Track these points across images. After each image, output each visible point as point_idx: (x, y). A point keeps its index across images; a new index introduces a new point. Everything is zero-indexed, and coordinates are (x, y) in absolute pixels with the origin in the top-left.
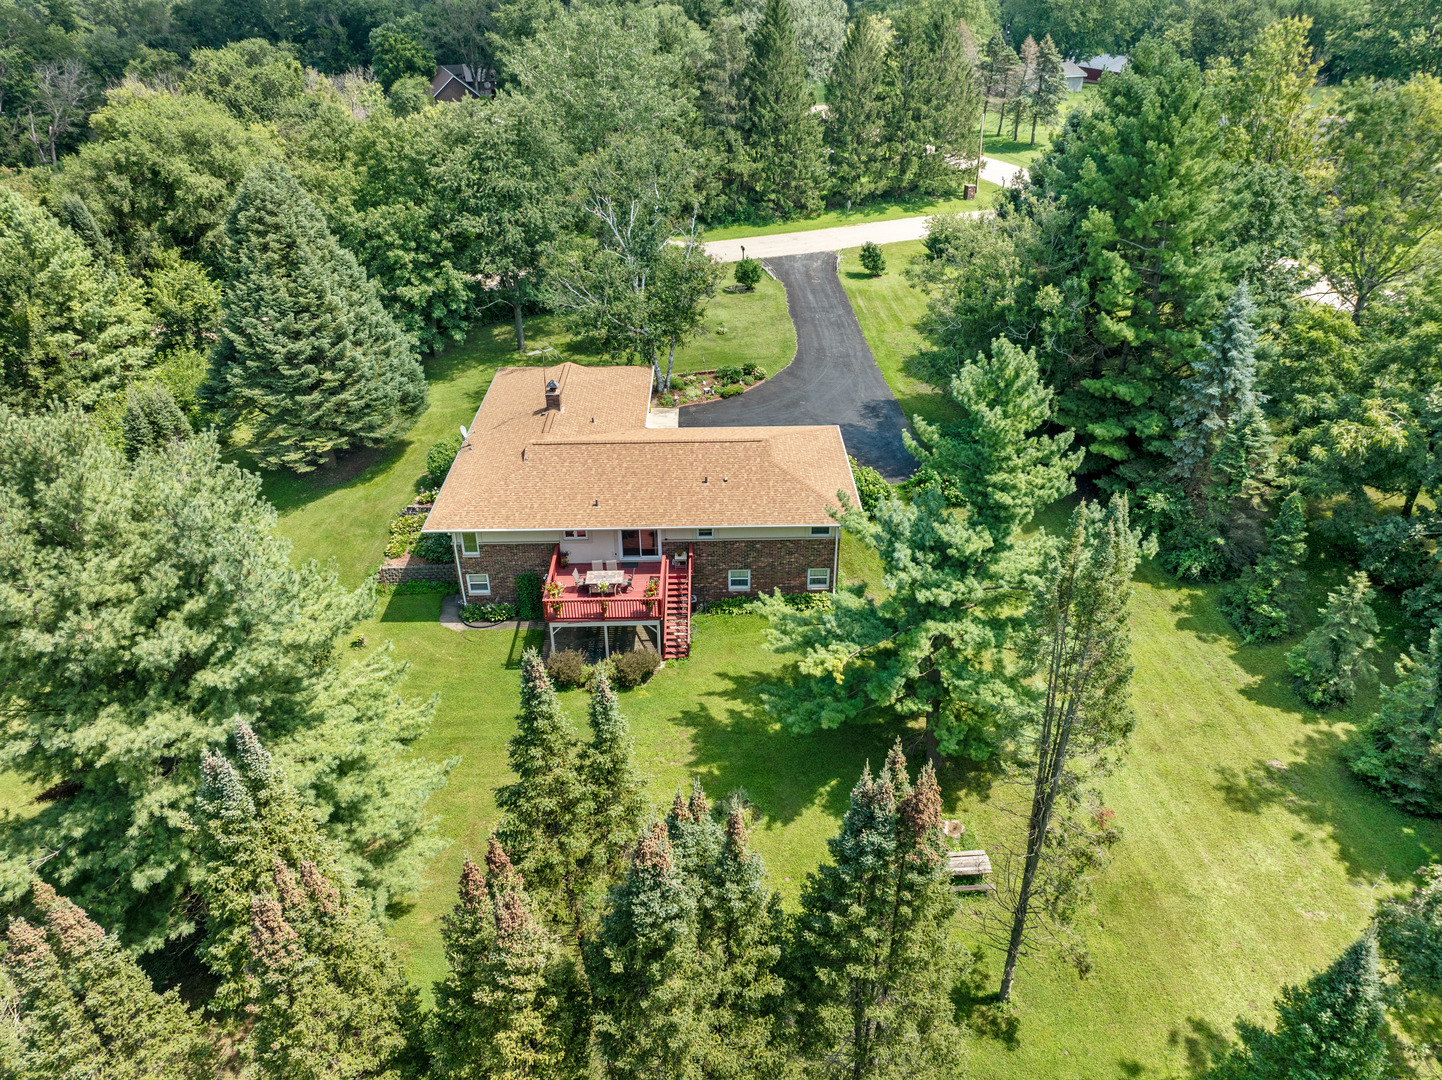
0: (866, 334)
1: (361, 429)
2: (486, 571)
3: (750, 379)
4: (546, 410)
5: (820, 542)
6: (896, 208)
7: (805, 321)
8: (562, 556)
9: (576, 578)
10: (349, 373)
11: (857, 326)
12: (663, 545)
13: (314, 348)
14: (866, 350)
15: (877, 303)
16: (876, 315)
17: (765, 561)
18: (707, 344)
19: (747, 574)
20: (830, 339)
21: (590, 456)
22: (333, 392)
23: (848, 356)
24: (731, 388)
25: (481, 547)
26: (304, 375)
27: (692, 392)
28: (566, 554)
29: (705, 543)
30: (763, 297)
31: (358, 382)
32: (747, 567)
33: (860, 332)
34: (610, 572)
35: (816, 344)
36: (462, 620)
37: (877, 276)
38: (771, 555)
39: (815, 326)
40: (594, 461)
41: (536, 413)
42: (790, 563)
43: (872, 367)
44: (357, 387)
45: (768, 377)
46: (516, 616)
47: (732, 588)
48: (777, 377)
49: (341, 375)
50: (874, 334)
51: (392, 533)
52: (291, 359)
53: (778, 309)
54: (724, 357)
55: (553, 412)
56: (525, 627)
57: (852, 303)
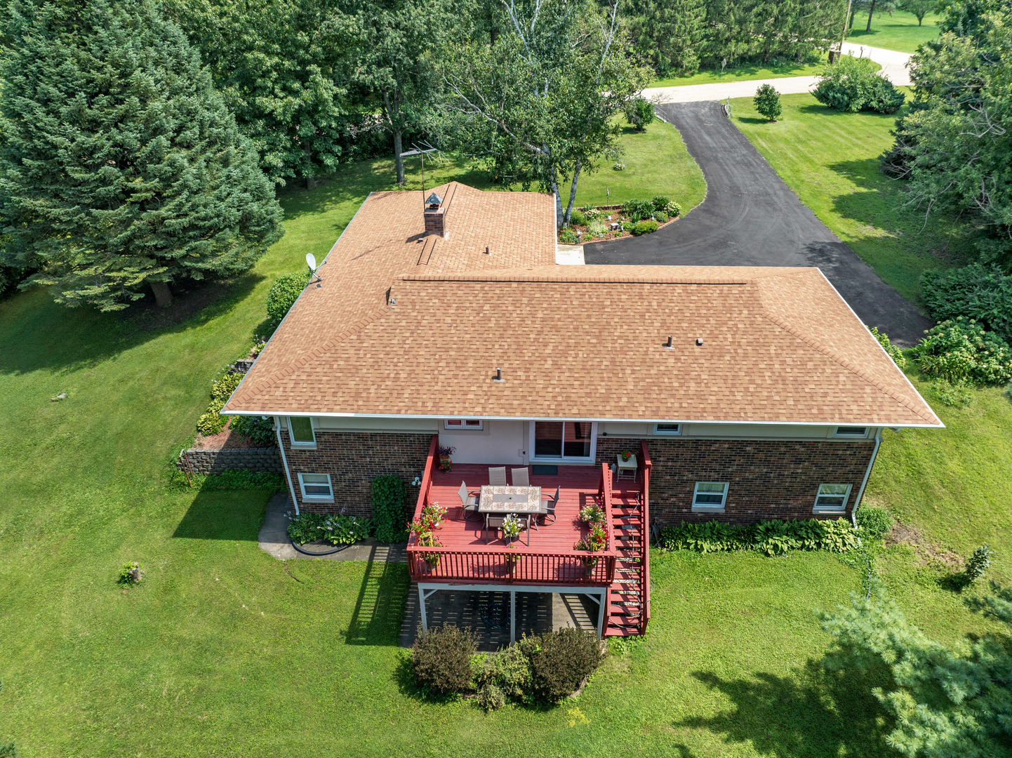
0: (780, 173)
1: (184, 257)
2: (326, 470)
3: (661, 214)
4: (423, 235)
5: (849, 446)
6: (764, 71)
7: (708, 160)
8: (442, 454)
9: (462, 495)
10: (167, 180)
11: (767, 165)
12: (599, 442)
13: (115, 145)
14: (786, 189)
15: (781, 145)
16: (785, 156)
17: (755, 471)
18: (605, 179)
19: (724, 489)
20: (740, 177)
21: (487, 300)
22: (143, 205)
23: (768, 194)
24: (644, 225)
25: (319, 435)
26: (104, 181)
27: (598, 227)
28: (448, 452)
29: (666, 442)
30: (655, 137)
31: (178, 193)
32: (724, 478)
33: (773, 172)
34: (518, 490)
35: (727, 181)
36: (292, 540)
37: (772, 121)
38: (767, 462)
39: (720, 164)
40: (494, 307)
41: (410, 240)
42: (794, 475)
43: (800, 206)
44: (177, 200)
45: (683, 213)
46: (371, 536)
47: (697, 507)
48: (692, 214)
49: (155, 183)
50: (789, 173)
51: (213, 398)
52: (84, 156)
53: (675, 148)
54: (625, 192)
55: (433, 237)
56: (383, 554)
57: (754, 143)
